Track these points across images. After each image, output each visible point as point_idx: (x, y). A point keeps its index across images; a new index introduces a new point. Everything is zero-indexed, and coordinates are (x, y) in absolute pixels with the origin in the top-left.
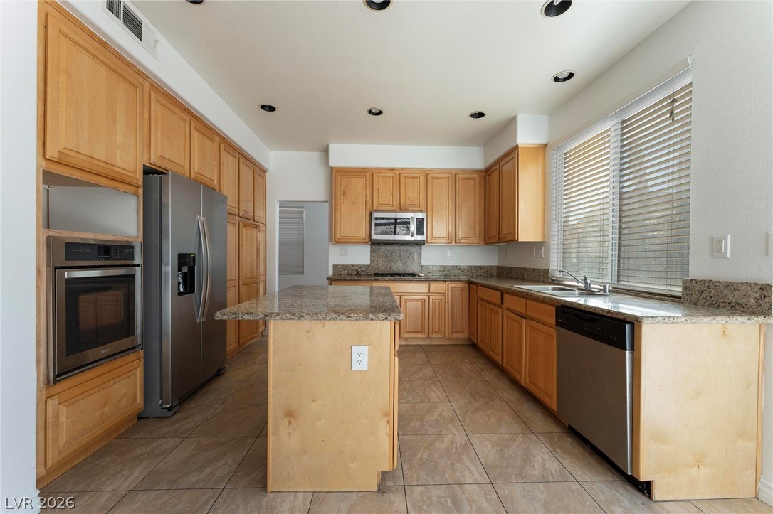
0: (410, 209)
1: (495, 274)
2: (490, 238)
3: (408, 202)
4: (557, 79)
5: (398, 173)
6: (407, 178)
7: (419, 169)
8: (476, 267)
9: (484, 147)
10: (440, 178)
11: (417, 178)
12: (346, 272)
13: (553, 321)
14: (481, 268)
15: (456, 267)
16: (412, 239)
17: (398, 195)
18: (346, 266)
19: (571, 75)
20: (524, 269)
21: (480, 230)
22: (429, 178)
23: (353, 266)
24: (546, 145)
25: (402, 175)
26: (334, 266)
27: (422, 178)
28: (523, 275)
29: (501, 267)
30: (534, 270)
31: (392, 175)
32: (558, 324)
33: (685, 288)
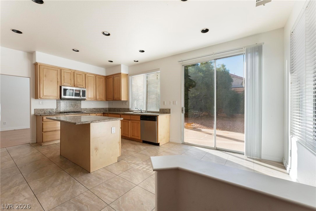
0: (79, 86)
1: (108, 110)
2: (108, 99)
3: (78, 84)
4: (135, 61)
5: (73, 71)
6: (77, 74)
7: (82, 72)
8: (101, 108)
9: (106, 69)
10: (91, 76)
11: (81, 75)
12: (43, 112)
13: (140, 119)
14: (103, 109)
15: (95, 109)
16: (81, 98)
17: (73, 80)
18: (43, 110)
19: (138, 61)
20: (120, 108)
21: (104, 96)
22: (86, 76)
23: (47, 109)
24: (128, 74)
25: (75, 73)
26: (35, 109)
27: (83, 75)
28: (120, 110)
29: (110, 108)
30: (124, 108)
31: (70, 72)
32: (141, 120)
33: (160, 110)
